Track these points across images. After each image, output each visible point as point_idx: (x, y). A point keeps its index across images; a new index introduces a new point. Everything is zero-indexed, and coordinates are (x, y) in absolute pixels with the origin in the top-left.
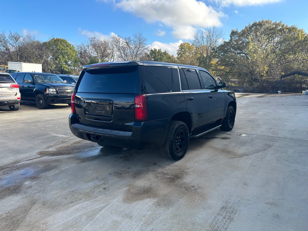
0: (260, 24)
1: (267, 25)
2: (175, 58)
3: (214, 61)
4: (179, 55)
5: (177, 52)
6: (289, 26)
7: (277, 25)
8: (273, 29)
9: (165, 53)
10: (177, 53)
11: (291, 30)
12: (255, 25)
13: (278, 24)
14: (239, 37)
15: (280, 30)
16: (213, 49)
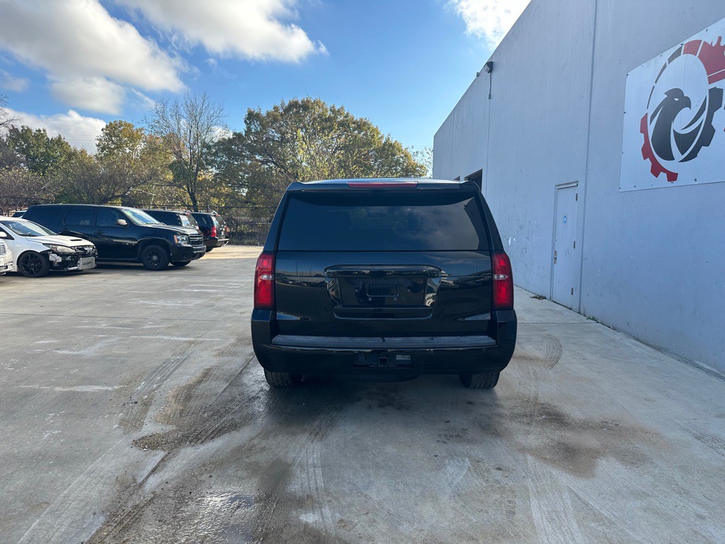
0: (306, 106)
1: (318, 111)
2: (90, 158)
3: (210, 173)
4: (102, 151)
5: (98, 142)
6: (357, 118)
7: (336, 112)
8: (329, 119)
9: (59, 142)
10: (98, 146)
11: (361, 126)
12: (294, 105)
13: (339, 110)
14: (264, 126)
15: (342, 124)
16: (205, 145)
